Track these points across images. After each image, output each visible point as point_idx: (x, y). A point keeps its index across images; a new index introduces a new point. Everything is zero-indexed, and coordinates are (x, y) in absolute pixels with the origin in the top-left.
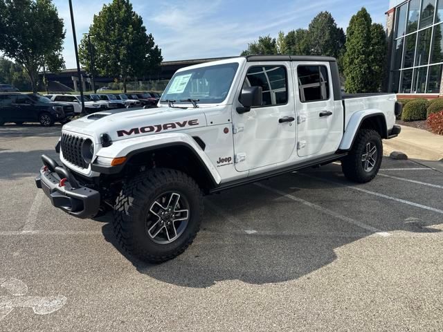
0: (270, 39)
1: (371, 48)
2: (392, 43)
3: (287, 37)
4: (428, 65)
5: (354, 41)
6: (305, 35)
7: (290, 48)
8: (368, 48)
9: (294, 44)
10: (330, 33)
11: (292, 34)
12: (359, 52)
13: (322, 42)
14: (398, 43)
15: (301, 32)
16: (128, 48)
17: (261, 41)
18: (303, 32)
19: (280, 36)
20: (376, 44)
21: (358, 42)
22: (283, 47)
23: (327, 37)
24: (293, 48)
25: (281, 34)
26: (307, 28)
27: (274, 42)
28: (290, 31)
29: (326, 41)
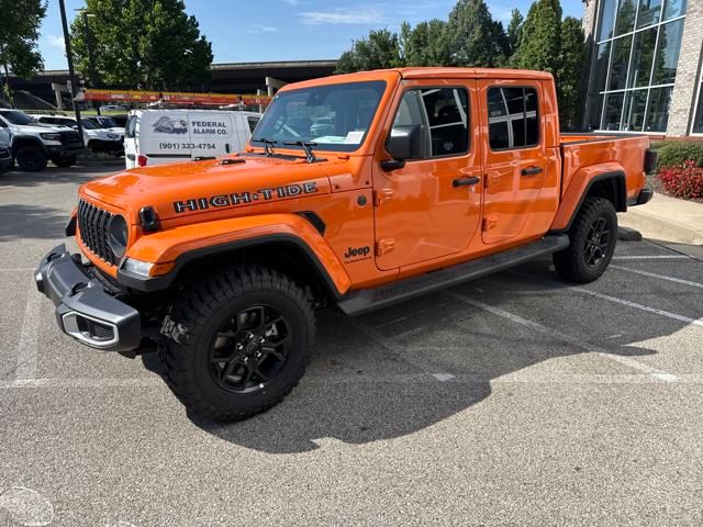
0: (389, 34)
1: (561, 56)
2: (591, 49)
3: (415, 32)
4: (649, 87)
5: (535, 43)
6: (444, 31)
7: (419, 51)
8: (557, 55)
9: (426, 44)
10: (482, 30)
11: (423, 27)
12: (542, 61)
13: (470, 43)
14: (601, 50)
15: (438, 25)
16: (155, 38)
17: (373, 37)
18: (441, 24)
19: (404, 30)
20: (568, 50)
21: (541, 46)
22: (408, 48)
23: (477, 35)
24: (424, 51)
25: (406, 28)
26: (446, 19)
27: (395, 39)
28: (419, 23)
29: (476, 43)
